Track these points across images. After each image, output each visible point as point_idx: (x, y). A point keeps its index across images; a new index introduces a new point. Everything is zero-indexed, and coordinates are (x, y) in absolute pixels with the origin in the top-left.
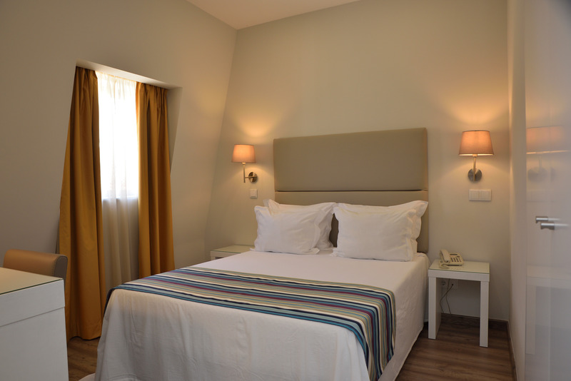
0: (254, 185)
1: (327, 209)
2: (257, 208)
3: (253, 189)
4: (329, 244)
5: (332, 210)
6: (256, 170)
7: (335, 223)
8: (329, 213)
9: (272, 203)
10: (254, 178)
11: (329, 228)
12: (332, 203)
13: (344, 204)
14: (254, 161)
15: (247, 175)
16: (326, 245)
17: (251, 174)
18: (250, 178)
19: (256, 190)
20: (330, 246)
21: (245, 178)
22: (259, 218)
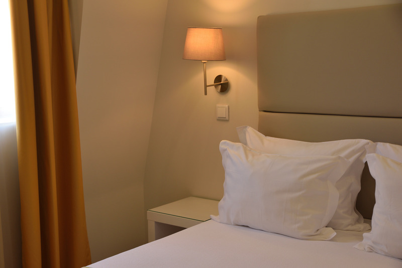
0: (223, 98)
1: (353, 152)
2: (224, 145)
3: (221, 104)
4: (355, 216)
5: (364, 153)
6: (227, 71)
7: (367, 181)
8: (358, 160)
9: (252, 134)
10: (223, 86)
11: (357, 188)
12: (363, 142)
13: (388, 144)
14: (224, 57)
15: (211, 80)
16: (350, 217)
17: (219, 78)
18: (216, 86)
19: (227, 106)
20: (358, 221)
21: (206, 86)
22: (227, 163)
